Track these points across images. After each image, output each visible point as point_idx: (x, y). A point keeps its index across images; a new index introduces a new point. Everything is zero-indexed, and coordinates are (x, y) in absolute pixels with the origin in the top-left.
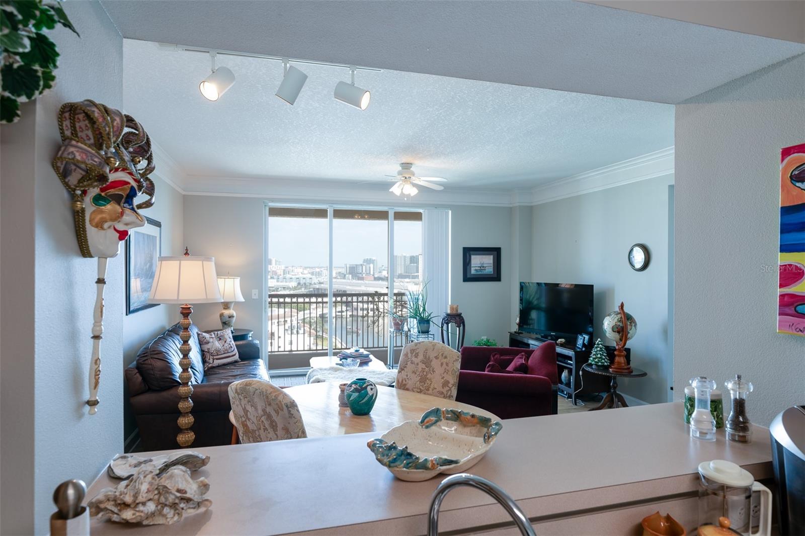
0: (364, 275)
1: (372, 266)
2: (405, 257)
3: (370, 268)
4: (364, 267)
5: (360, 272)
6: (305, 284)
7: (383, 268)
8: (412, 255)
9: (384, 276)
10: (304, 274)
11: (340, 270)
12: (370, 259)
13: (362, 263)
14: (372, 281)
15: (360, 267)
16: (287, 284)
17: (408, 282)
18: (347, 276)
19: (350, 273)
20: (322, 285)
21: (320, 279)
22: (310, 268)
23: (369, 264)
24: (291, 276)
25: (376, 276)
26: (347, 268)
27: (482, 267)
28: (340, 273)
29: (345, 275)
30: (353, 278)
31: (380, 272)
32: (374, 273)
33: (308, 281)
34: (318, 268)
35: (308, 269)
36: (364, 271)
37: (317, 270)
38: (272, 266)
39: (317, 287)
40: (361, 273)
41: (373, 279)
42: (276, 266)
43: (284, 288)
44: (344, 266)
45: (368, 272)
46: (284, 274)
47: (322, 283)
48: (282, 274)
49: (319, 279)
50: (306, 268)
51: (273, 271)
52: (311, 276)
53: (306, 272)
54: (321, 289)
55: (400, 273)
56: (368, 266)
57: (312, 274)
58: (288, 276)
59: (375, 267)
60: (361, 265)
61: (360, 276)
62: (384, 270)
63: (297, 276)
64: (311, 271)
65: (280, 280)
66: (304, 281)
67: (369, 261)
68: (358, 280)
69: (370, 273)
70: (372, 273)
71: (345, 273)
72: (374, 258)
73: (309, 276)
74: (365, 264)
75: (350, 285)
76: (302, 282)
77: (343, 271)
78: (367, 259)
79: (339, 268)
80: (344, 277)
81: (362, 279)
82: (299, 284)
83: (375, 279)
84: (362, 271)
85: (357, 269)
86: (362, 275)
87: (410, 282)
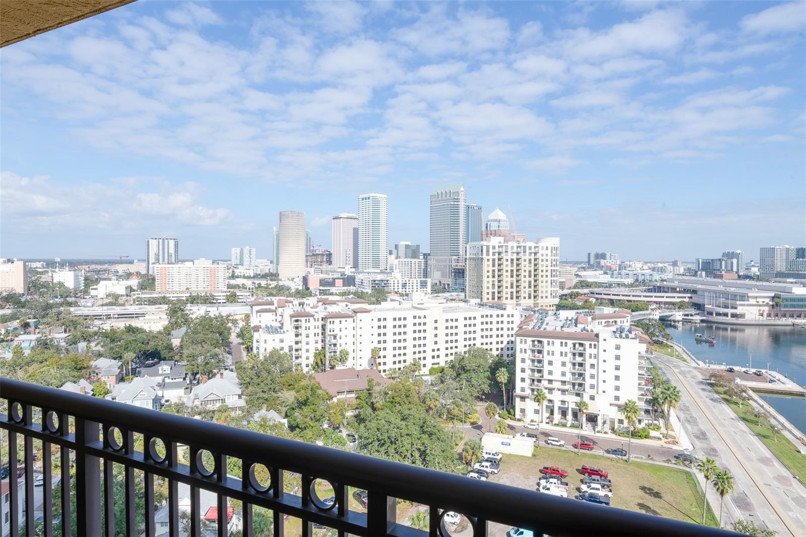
0: (723, 273)
1: (735, 261)
2: (788, 250)
3: (732, 263)
4: (723, 263)
5: (718, 268)
6: (644, 280)
7: (753, 263)
8: (800, 247)
9: (754, 274)
10: (643, 270)
11: (689, 266)
12: (733, 252)
13: (720, 257)
14: (736, 279)
15: (718, 263)
16: (622, 280)
17: (792, 283)
18: (699, 272)
19: (702, 270)
20: (665, 283)
21: (663, 276)
22: (650, 263)
23: (732, 259)
24: (627, 272)
25: (741, 274)
26: (699, 263)
28: (689, 269)
29: (696, 272)
30: (707, 276)
31: (747, 269)
32: (738, 269)
33: (648, 278)
34: (661, 263)
35: (649, 264)
36: (723, 268)
37: (660, 265)
38: (606, 261)
39: (658, 285)
40: (719, 270)
41: (736, 277)
42: (611, 261)
43: (618, 284)
44: (695, 261)
45: (729, 269)
46: (619, 269)
47: (665, 281)
48: (618, 269)
49: (661, 276)
50: (646, 263)
51: (607, 266)
52: (651, 273)
53: (645, 267)
54: (664, 287)
55: (778, 270)
56: (729, 262)
57: (654, 269)
58: (624, 272)
59: (740, 262)
60: (720, 260)
61: (718, 273)
62: (753, 266)
63: (635, 272)
64: (652, 265)
65: (615, 276)
66: (643, 278)
67: (731, 255)
68: (714, 277)
69: (732, 269)
70: (735, 269)
71: (697, 270)
72: (738, 251)
73: (649, 271)
74: (725, 258)
75: (701, 284)
76: (641, 278)
77: (694, 267)
78: (729, 252)
79: (688, 263)
80: (695, 275)
81: (721, 277)
82: (637, 280)
83: (739, 277)
84: (721, 268)
85: (713, 265)
86: (721, 272)
87: (796, 283)
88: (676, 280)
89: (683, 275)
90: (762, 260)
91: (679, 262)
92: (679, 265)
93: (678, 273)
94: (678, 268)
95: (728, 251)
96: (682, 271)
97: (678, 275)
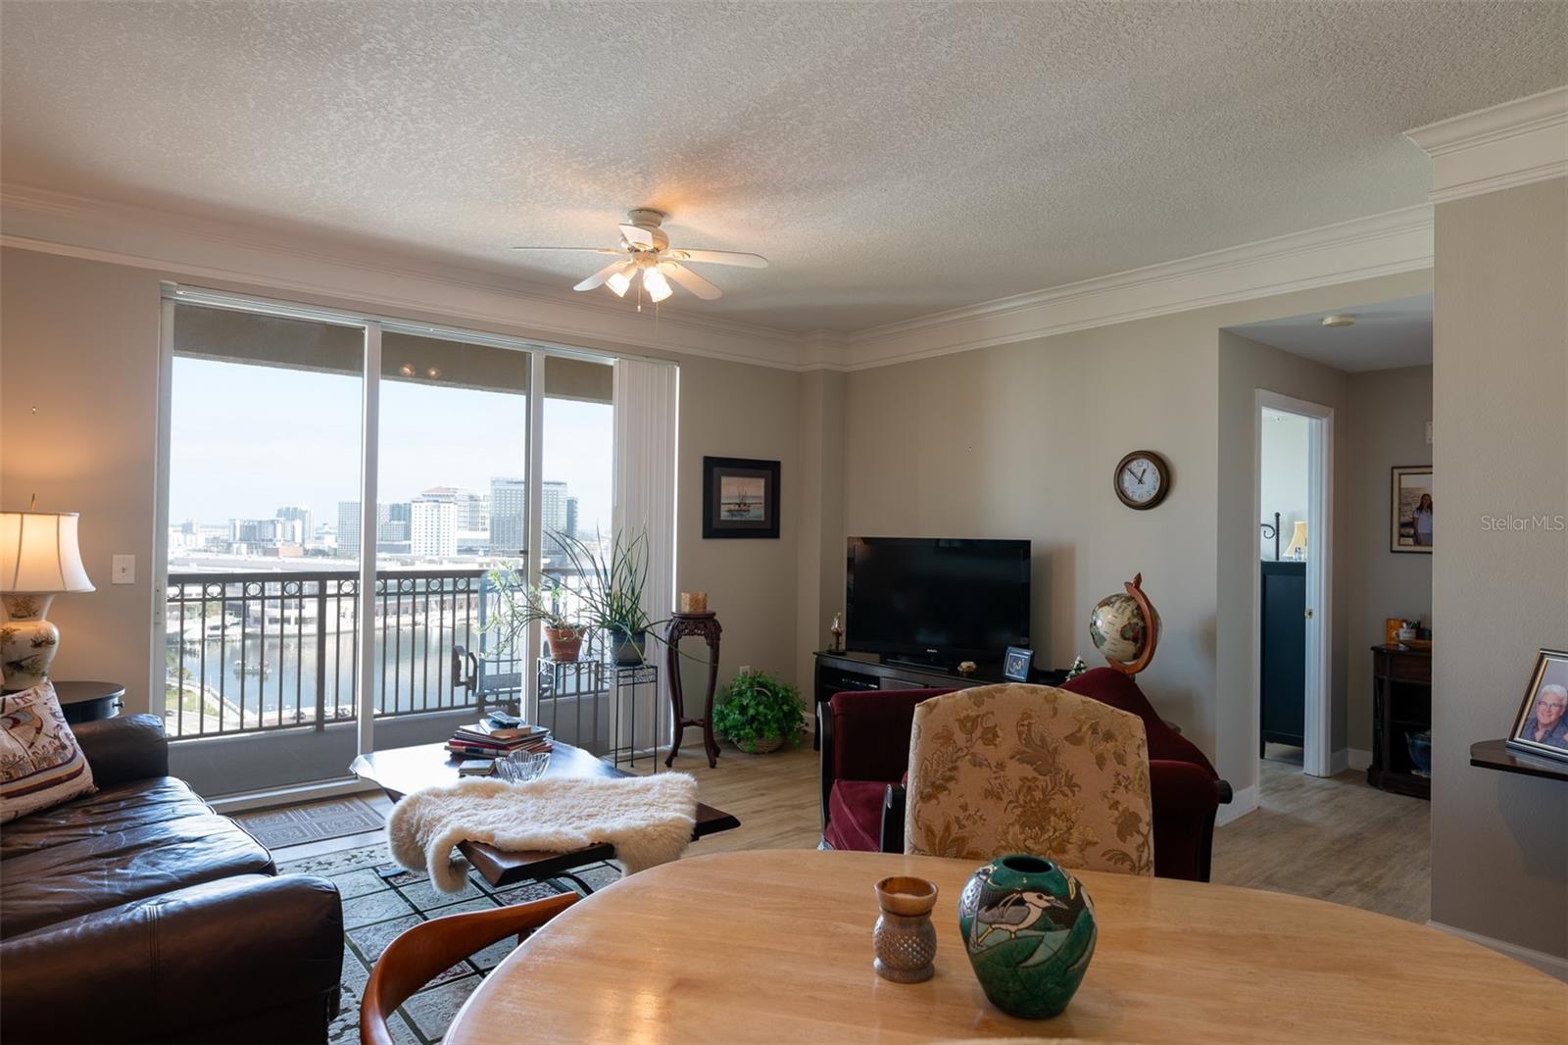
0: (279, 545)
1: (298, 523)
3: (293, 527)
4: (279, 527)
5: (270, 537)
7: (326, 528)
8: (396, 502)
9: (329, 547)
11: (218, 533)
12: (295, 509)
13: (273, 517)
14: (301, 557)
15: (271, 527)
17: (385, 560)
18: (235, 546)
19: (242, 540)
23: (293, 520)
25: (309, 546)
26: (235, 527)
27: (742, 506)
28: (215, 538)
29: (230, 545)
30: (250, 551)
31: (318, 538)
36: (279, 536)
40: (271, 540)
41: (302, 553)
44: (227, 523)
45: (289, 537)
56: (289, 524)
59: (307, 526)
60: (272, 522)
61: (270, 546)
62: (328, 533)
67: (291, 514)
68: (265, 554)
69: (293, 539)
70: (298, 539)
71: (231, 540)
72: (303, 508)
74: (282, 519)
77: (224, 534)
78: (288, 509)
79: (215, 527)
80: (228, 547)
81: (275, 552)
83: (306, 553)
84: (275, 537)
85: (260, 531)
86: (275, 545)
87: (390, 560)
88: (193, 560)
89: (206, 551)
90: (342, 523)
91: (194, 526)
92: (194, 531)
93: (194, 547)
94: (194, 537)
95: (287, 506)
96: (202, 544)
97: (195, 550)
